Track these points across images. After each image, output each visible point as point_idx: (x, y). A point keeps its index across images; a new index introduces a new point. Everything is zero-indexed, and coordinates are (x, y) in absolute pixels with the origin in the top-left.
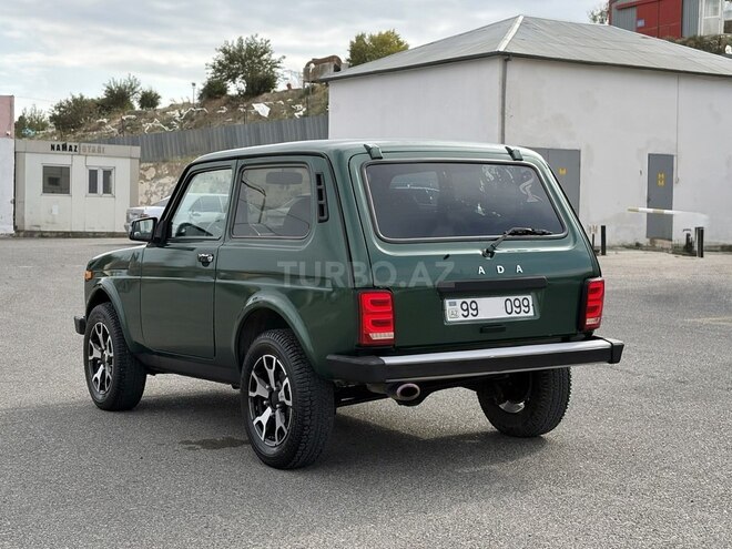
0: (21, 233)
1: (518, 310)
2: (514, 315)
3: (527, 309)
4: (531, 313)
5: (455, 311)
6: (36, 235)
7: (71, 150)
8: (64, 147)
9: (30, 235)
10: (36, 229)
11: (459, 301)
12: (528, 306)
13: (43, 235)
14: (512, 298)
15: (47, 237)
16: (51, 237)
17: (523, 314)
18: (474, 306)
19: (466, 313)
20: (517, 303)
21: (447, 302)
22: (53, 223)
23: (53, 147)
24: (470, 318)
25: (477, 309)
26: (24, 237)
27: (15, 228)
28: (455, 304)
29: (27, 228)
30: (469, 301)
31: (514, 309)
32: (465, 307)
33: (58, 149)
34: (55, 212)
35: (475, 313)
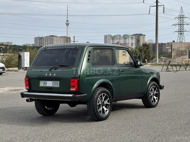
1: (55, 85)
3: (57, 85)
4: (58, 86)
5: (42, 84)
11: (43, 82)
12: (58, 84)
14: (54, 82)
17: (56, 86)
24: (45, 86)
25: (46, 84)
28: (42, 82)
30: (45, 82)
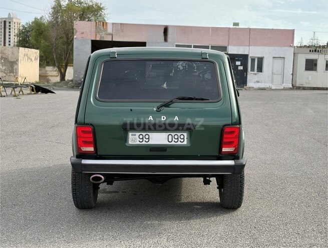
0: (295, 87)
1: (176, 140)
2: (173, 143)
3: (182, 140)
4: (185, 143)
5: (134, 139)
6: (301, 88)
7: (318, 52)
8: (315, 51)
9: (299, 88)
10: (302, 86)
11: (138, 134)
12: (184, 139)
13: (304, 89)
14: (173, 134)
15: (306, 89)
16: (308, 89)
17: (179, 143)
18: (147, 137)
19: (141, 140)
20: (176, 137)
21: (130, 134)
22: (309, 83)
23: (310, 51)
24: (144, 143)
25: (149, 138)
26: (296, 89)
27: (292, 85)
28: (135, 135)
29: (297, 85)
30: (144, 134)
31: (174, 140)
32: (141, 137)
33: (313, 52)
34: (310, 79)
35: (147, 140)
